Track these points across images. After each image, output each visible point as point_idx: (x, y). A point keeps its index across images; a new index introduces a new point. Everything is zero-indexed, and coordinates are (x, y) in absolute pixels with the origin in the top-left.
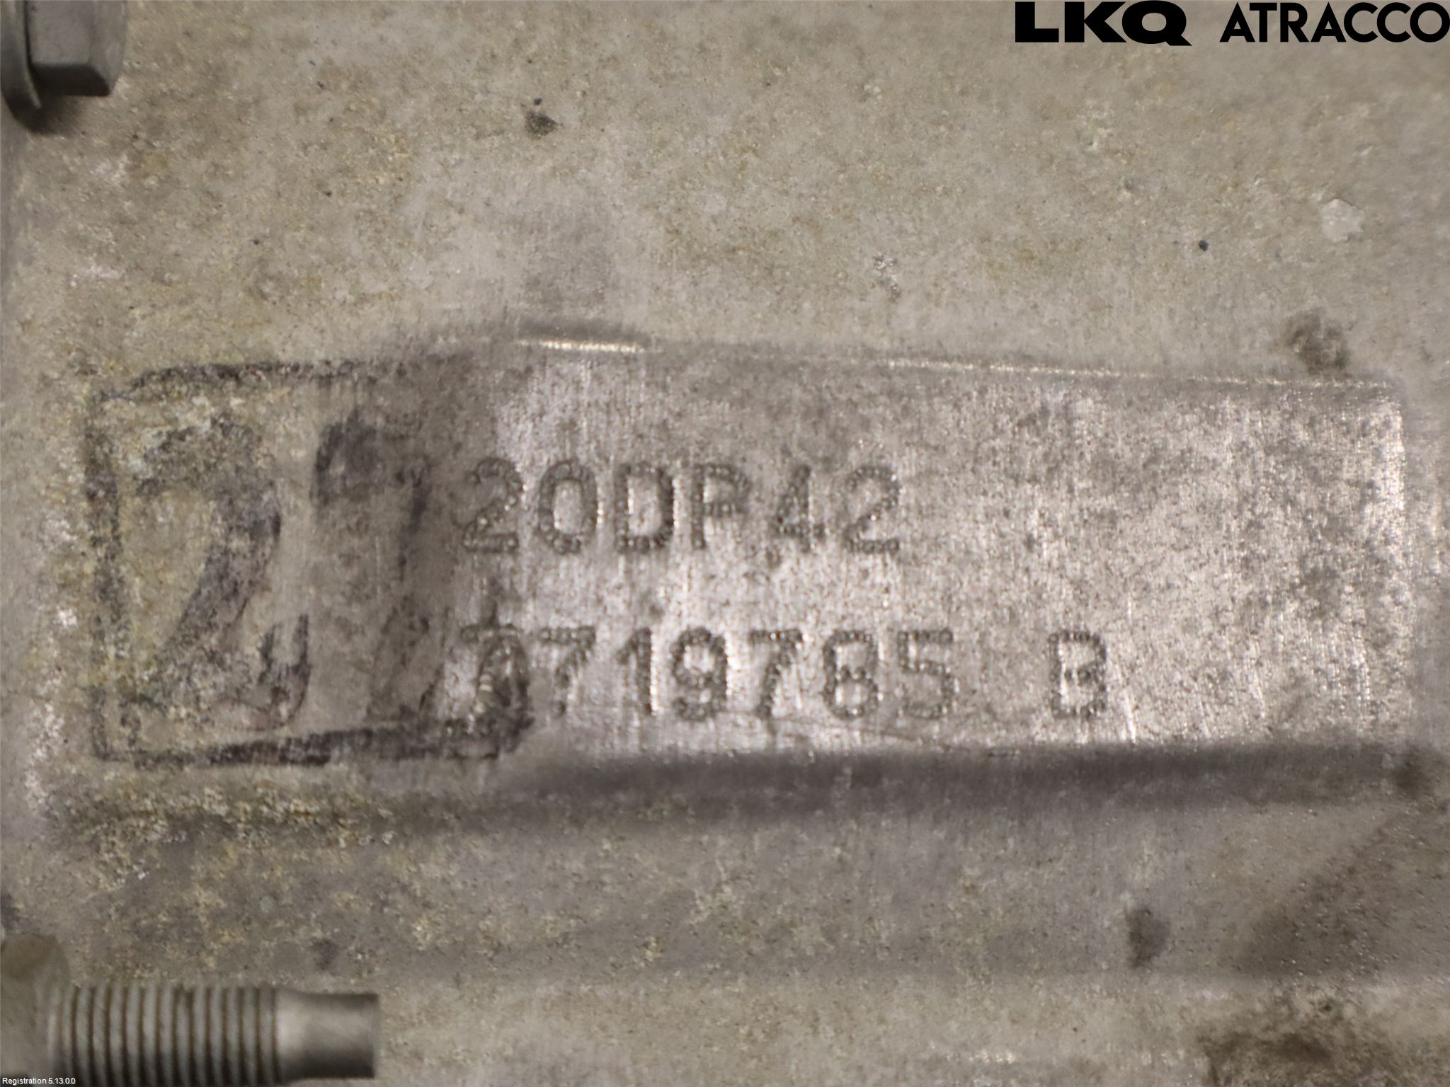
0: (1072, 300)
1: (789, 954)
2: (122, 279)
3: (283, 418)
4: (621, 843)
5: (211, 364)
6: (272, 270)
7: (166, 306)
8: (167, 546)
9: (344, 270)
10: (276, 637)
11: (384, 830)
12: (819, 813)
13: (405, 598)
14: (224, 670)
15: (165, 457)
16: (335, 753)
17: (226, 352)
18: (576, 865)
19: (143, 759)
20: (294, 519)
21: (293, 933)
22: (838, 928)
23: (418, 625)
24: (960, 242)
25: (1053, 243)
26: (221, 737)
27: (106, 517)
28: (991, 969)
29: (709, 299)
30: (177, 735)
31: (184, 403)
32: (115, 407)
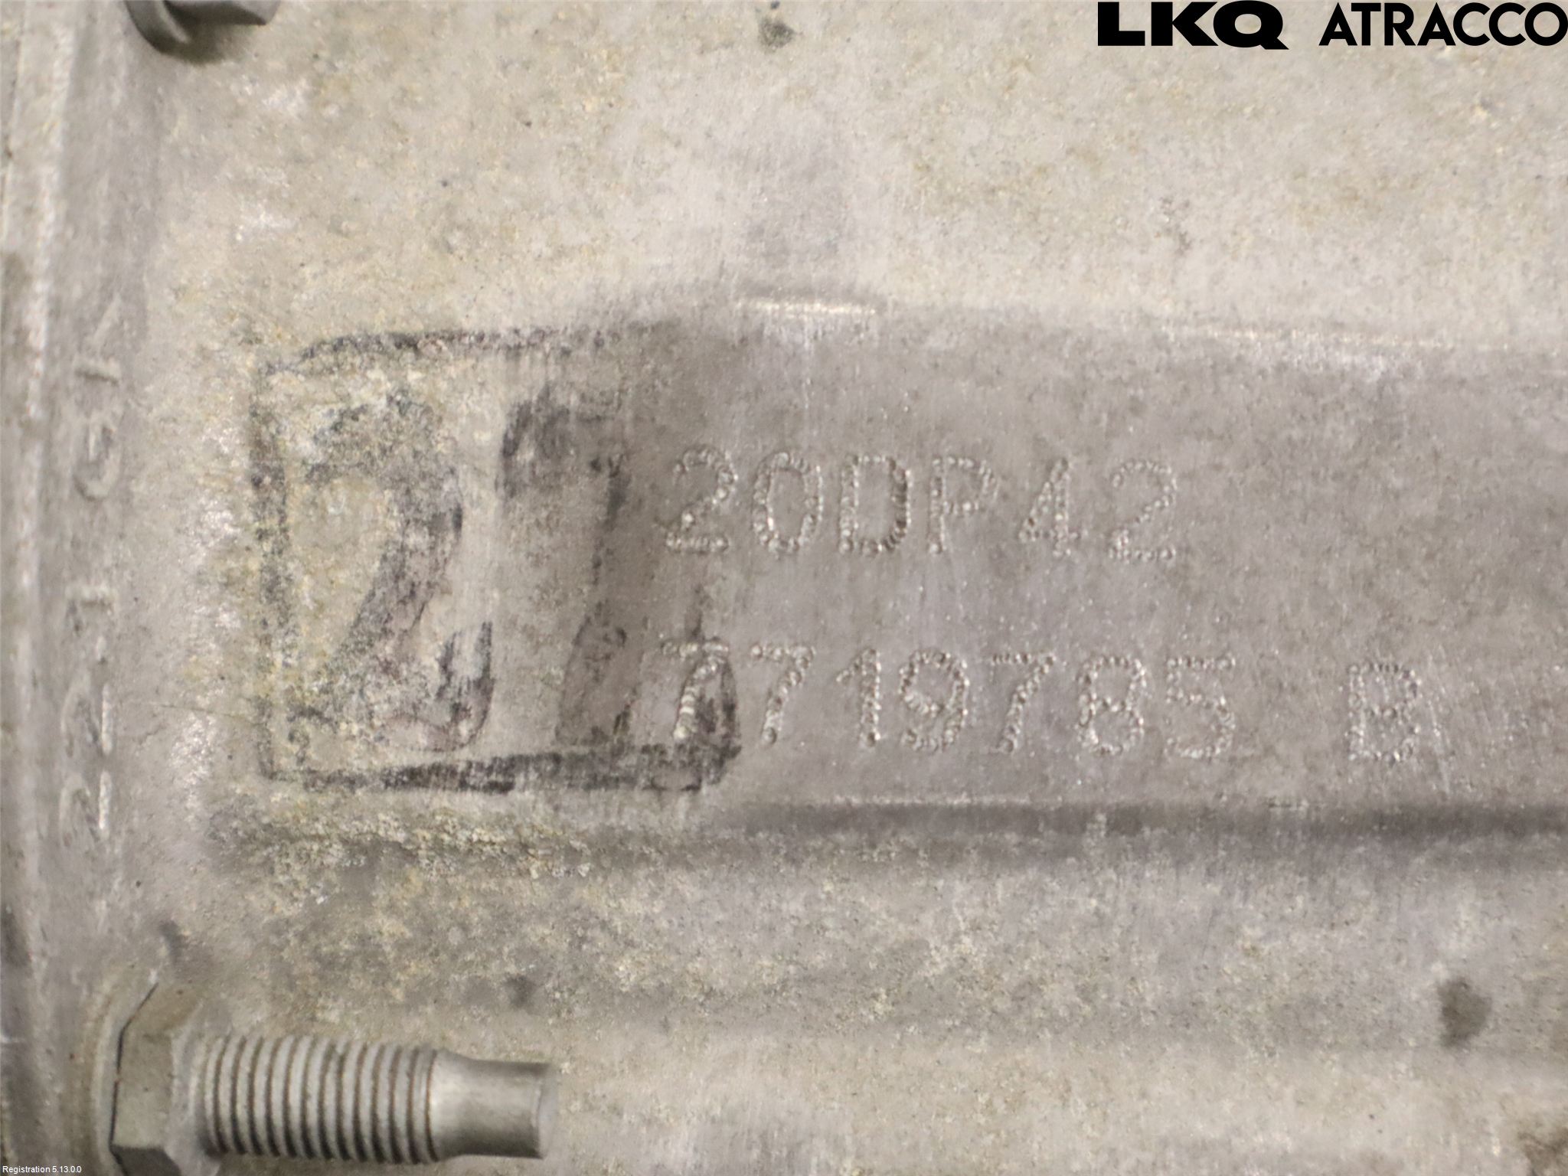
0: (1401, 251)
1: (1038, 1013)
2: (295, 229)
3: (466, 396)
4: (844, 885)
5: (386, 332)
6: (460, 218)
7: (341, 262)
8: (339, 540)
9: (542, 217)
10: (456, 647)
11: (579, 862)
12: (1071, 860)
13: (599, 605)
14: (400, 683)
15: (337, 439)
16: (520, 780)
17: (406, 320)
18: (794, 906)
19: (315, 780)
20: (476, 512)
21: (485, 967)
22: (1096, 988)
23: (613, 637)
24: (1268, 178)
25: (1384, 177)
26: (397, 759)
27: (273, 507)
28: (1276, 1040)
29: (960, 251)
30: (348, 755)
31: (357, 377)
32: (282, 381)
